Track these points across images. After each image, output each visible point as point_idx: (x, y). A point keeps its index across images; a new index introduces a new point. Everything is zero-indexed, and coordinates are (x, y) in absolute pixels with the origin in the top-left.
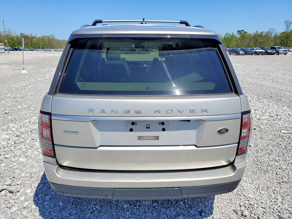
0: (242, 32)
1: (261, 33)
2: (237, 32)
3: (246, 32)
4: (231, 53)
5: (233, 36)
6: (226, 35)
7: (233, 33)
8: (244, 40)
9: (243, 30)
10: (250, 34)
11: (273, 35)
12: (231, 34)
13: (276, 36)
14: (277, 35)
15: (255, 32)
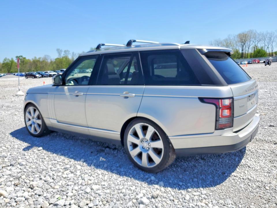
0: (21, 57)
1: (39, 58)
2: (16, 57)
3: (25, 58)
4: (28, 76)
5: (12, 62)
6: (5, 60)
7: (12, 59)
8: (24, 65)
9: (21, 56)
10: (29, 60)
11: (49, 61)
12: (10, 60)
13: (51, 62)
14: (52, 60)
15: (34, 58)
